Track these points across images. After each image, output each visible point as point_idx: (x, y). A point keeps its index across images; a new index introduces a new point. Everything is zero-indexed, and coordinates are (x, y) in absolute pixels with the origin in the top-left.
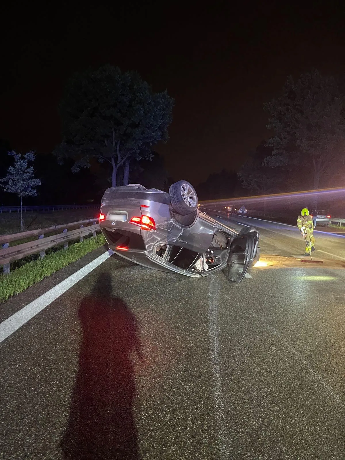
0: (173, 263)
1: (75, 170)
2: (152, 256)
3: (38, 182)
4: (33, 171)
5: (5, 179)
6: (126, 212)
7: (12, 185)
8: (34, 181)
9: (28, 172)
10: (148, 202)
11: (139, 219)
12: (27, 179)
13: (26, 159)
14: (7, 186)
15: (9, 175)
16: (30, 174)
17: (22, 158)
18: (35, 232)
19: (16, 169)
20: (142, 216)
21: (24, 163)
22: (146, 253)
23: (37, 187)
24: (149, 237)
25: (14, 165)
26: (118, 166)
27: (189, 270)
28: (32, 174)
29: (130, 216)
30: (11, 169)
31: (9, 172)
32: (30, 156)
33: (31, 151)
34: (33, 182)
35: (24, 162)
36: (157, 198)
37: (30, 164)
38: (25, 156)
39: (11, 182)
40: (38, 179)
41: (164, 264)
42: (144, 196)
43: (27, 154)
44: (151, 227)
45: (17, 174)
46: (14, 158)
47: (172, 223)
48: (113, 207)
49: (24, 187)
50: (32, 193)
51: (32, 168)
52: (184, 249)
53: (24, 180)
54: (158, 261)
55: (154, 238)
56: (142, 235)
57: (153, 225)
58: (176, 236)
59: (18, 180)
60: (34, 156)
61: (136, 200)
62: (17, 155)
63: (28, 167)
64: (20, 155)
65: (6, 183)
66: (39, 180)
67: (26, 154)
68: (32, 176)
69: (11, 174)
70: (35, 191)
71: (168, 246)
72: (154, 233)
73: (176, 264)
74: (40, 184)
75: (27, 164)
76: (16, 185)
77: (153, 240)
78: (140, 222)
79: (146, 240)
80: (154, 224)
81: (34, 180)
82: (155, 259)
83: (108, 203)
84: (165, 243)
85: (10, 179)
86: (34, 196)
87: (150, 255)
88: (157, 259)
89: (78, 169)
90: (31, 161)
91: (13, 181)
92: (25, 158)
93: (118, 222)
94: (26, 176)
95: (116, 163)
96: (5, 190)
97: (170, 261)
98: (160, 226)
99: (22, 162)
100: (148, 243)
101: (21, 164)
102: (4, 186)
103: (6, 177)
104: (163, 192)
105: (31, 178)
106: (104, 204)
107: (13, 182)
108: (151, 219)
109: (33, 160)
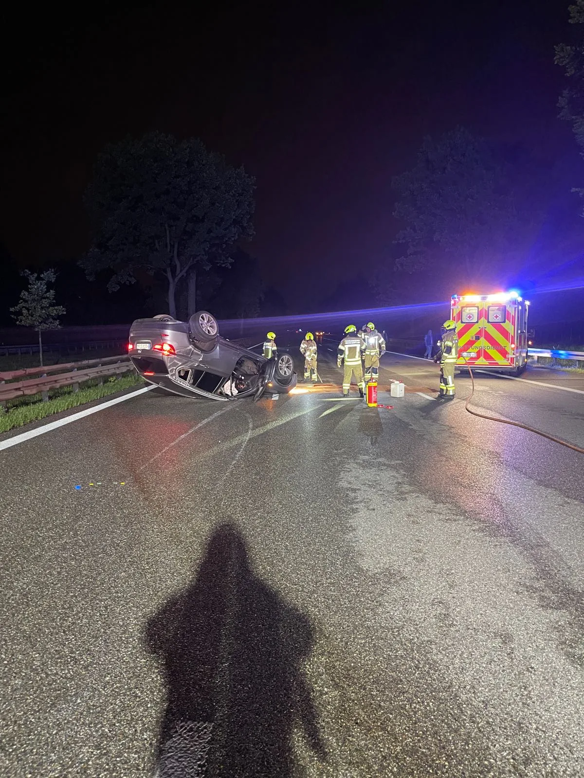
0: (197, 386)
1: (113, 287)
2: (175, 379)
3: (61, 310)
4: (54, 295)
5: (17, 308)
6: (150, 341)
7: (28, 315)
8: (56, 310)
9: (47, 298)
10: (168, 332)
11: (161, 346)
12: (46, 307)
13: (44, 280)
14: (20, 316)
15: (22, 302)
16: (50, 300)
17: (39, 278)
18: (68, 365)
19: (31, 294)
20: (163, 344)
21: (42, 286)
22: (169, 376)
23: (58, 317)
24: (170, 362)
25: (29, 288)
26: (176, 280)
27: (214, 393)
28: (53, 300)
29: (153, 344)
30: (25, 294)
31: (22, 299)
32: (50, 275)
33: (50, 269)
34: (54, 311)
35: (41, 284)
36: (176, 328)
37: (50, 285)
38: (42, 276)
39: (25, 311)
40: (60, 306)
41: (188, 387)
42: (165, 327)
43: (45, 274)
44: (171, 353)
45: (34, 300)
46: (28, 279)
47: (191, 349)
48: (140, 337)
49: (43, 318)
50: (53, 324)
51: (52, 291)
52: (206, 373)
53: (42, 308)
54: (181, 383)
55: (175, 362)
56: (164, 360)
57: (173, 352)
58: (196, 361)
59: (35, 308)
60: (55, 276)
61: (158, 331)
62: (31, 274)
63: (48, 291)
64: (36, 275)
65: (19, 313)
66: (63, 307)
67: (43, 274)
68: (54, 303)
69: (26, 301)
70: (57, 322)
71: (190, 370)
72: (175, 358)
73: (200, 386)
74: (65, 313)
75: (45, 287)
76: (32, 316)
77: (175, 364)
78: (162, 349)
79: (168, 365)
80: (174, 350)
81: (56, 308)
82: (179, 382)
83: (136, 334)
84: (186, 367)
85: (23, 307)
86: (57, 329)
87: (173, 378)
88: (180, 382)
89: (116, 287)
90: (51, 282)
91: (28, 310)
92: (42, 279)
93: (143, 350)
94: (45, 303)
95: (174, 276)
96: (18, 323)
97: (193, 384)
98: (180, 352)
99: (39, 284)
100: (170, 367)
101: (37, 287)
102: (17, 317)
103: (19, 306)
104: (181, 322)
105: (52, 305)
106: (132, 335)
107: (29, 312)
108: (170, 346)
109: (53, 281)
